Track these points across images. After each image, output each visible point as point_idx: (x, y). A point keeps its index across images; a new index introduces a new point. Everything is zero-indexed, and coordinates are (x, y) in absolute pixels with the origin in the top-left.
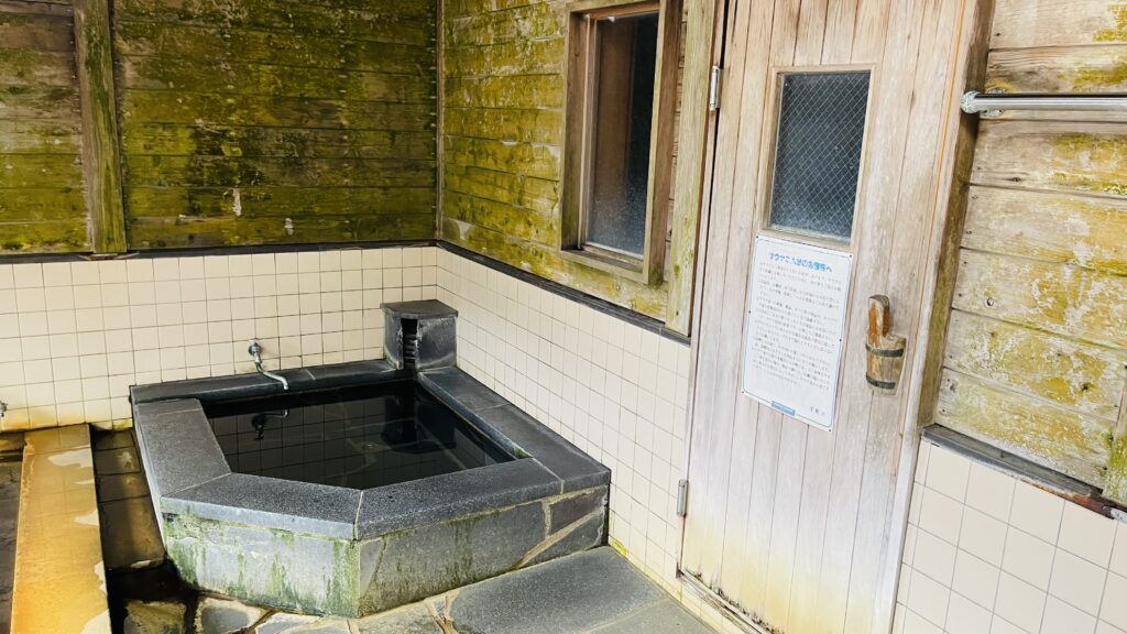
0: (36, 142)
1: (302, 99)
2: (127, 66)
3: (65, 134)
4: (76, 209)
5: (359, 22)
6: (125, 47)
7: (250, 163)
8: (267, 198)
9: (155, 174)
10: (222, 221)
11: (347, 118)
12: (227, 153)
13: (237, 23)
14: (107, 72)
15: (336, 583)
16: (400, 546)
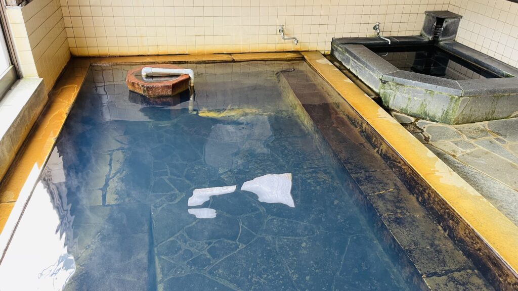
15: (447, 112)
16: (474, 101)
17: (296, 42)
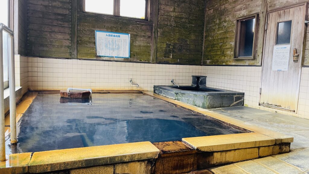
0: (146, 44)
1: (182, 39)
2: (159, 33)
3: (149, 43)
4: (150, 55)
5: (192, 26)
6: (159, 30)
7: (174, 49)
8: (176, 55)
9: (161, 50)
10: (169, 59)
11: (189, 42)
12: (171, 47)
13: (174, 26)
14: (156, 34)
15: (204, 103)
16: (213, 98)
17: (138, 86)
